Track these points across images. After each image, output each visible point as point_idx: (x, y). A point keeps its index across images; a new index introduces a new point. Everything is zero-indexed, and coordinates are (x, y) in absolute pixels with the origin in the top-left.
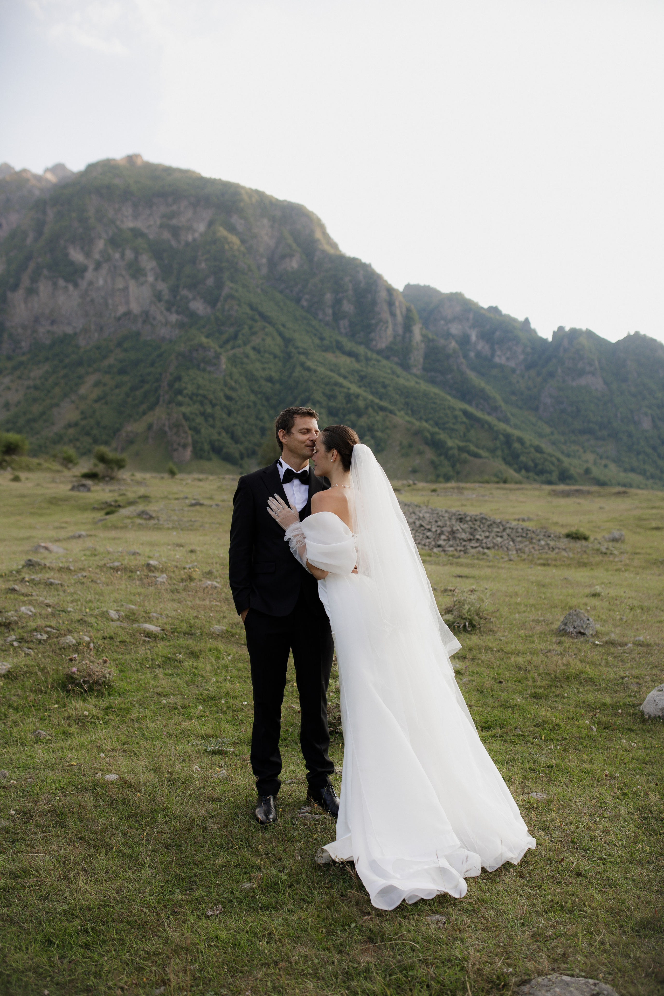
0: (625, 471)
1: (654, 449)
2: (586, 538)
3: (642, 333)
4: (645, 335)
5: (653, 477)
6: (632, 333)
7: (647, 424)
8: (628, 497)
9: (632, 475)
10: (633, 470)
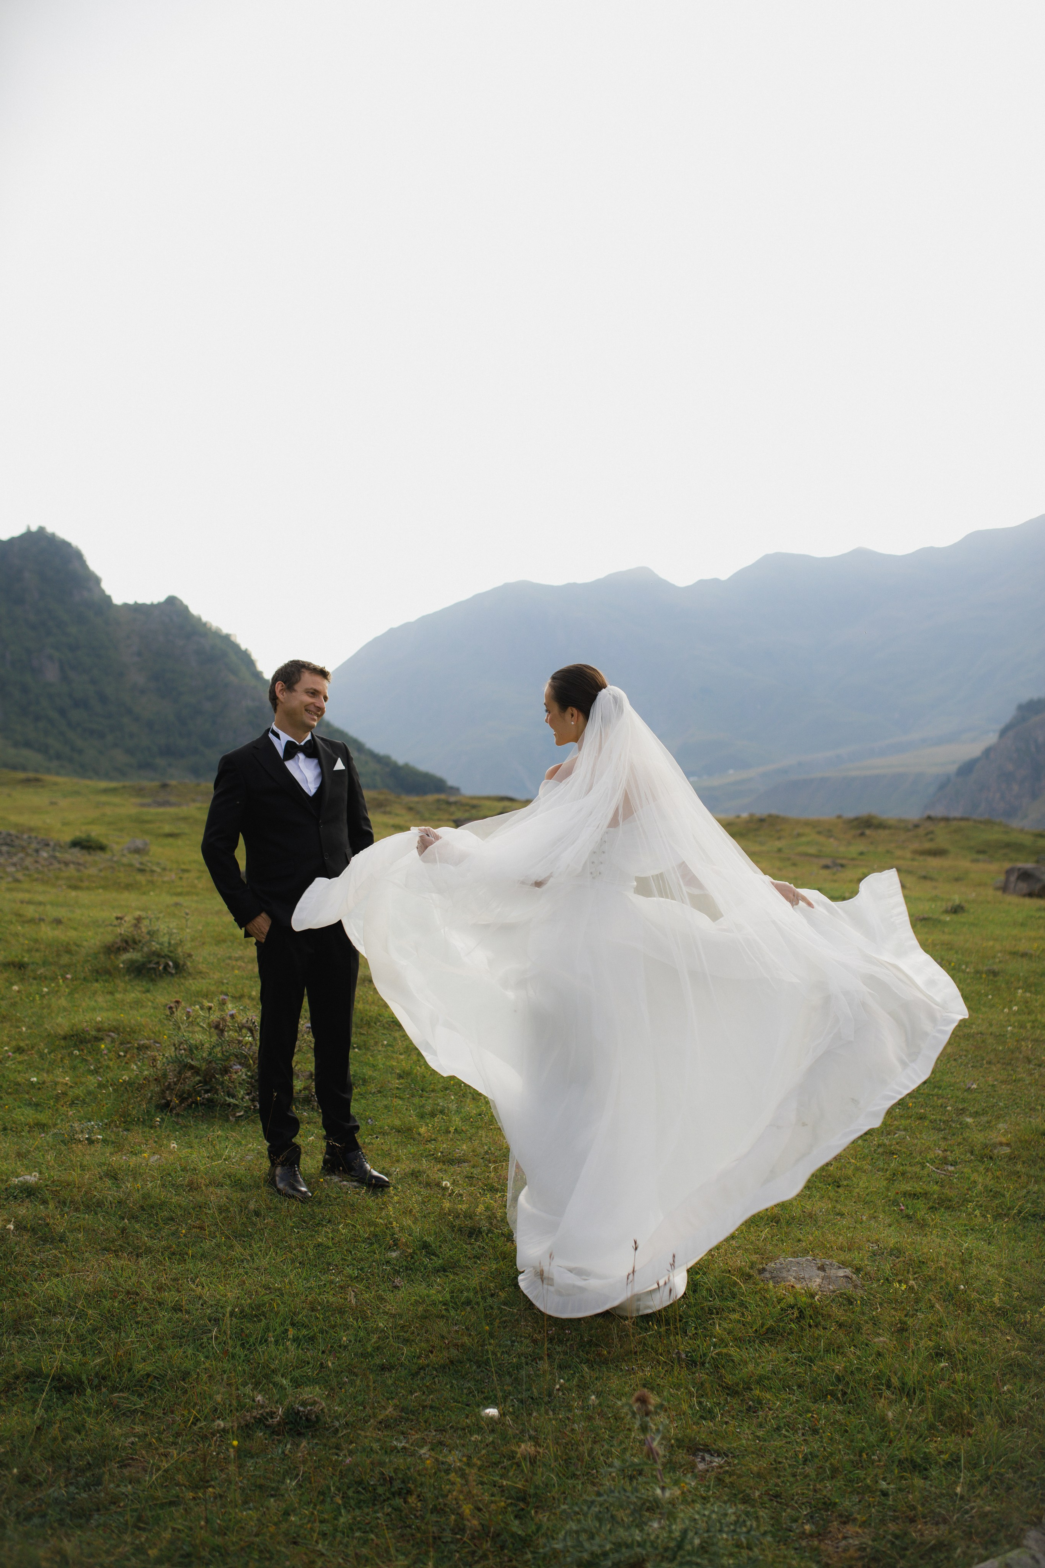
0: (16, 745)
1: (62, 712)
2: (102, 848)
3: (50, 529)
4: (53, 535)
5: (58, 756)
6: (34, 528)
7: (51, 674)
8: (43, 787)
9: (26, 753)
10: (28, 744)
